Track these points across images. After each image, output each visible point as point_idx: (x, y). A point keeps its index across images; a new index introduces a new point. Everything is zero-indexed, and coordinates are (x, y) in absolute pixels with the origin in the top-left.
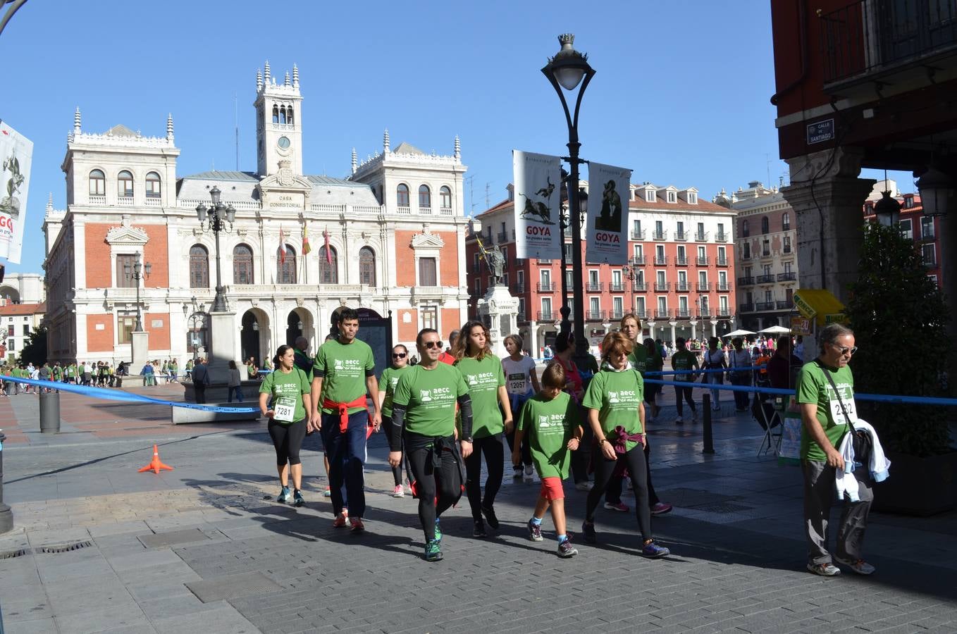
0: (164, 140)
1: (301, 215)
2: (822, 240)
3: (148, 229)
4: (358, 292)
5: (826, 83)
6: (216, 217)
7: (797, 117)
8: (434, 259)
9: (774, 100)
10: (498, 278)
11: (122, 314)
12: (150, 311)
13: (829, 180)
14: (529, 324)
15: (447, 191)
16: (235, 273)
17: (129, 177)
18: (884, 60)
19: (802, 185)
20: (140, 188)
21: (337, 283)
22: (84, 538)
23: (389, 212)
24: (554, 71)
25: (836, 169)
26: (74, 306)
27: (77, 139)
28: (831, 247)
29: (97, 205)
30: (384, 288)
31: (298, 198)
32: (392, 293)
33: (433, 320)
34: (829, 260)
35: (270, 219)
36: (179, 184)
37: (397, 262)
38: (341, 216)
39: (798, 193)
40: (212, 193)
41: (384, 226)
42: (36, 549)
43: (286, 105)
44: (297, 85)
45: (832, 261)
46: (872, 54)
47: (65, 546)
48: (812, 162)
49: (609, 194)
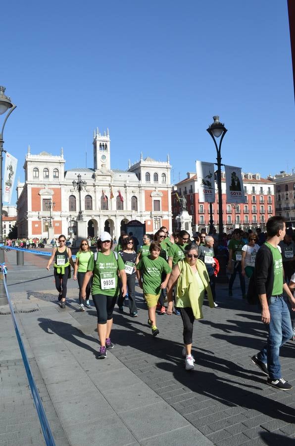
0: (60, 157)
1: (110, 184)
3: (54, 189)
4: (131, 213)
6: (80, 185)
8: (159, 201)
10: (184, 208)
11: (44, 221)
12: (55, 220)
14: (195, 226)
15: (164, 175)
16: (85, 206)
17: (47, 170)
20: (51, 174)
21: (123, 210)
22: (36, 307)
23: (142, 183)
24: (211, 130)
26: (27, 218)
27: (29, 157)
29: (36, 181)
30: (140, 212)
31: (109, 178)
32: (144, 213)
33: (159, 224)
35: (98, 186)
36: (65, 173)
37: (146, 201)
38: (125, 185)
40: (78, 176)
41: (141, 188)
42: (19, 312)
43: (104, 143)
44: (108, 136)
47: (29, 310)
49: (234, 177)
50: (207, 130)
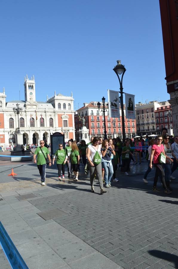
0: (2, 93)
1: (35, 111)
4: (49, 129)
6: (18, 111)
7: (172, 82)
8: (67, 121)
9: (166, 79)
10: (84, 125)
15: (70, 105)
16: (20, 124)
19: (174, 99)
21: (44, 127)
23: (56, 110)
24: (116, 69)
30: (55, 128)
31: (35, 107)
32: (57, 129)
33: (67, 135)
35: (28, 112)
36: (6, 104)
37: (58, 122)
38: (45, 111)
39: (172, 101)
40: (17, 105)
41: (55, 113)
43: (32, 85)
44: (34, 80)
48: (176, 93)
49: (130, 101)
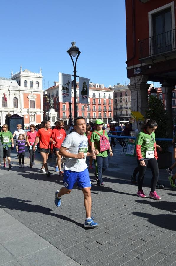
2: (137, 99)
4: (13, 110)
5: (140, 58)
7: (132, 67)
8: (34, 101)
9: (126, 62)
10: (52, 107)
13: (140, 83)
15: (38, 83)
18: (154, 53)
19: (133, 85)
21: (7, 107)
23: (22, 88)
24: (70, 52)
25: (141, 81)
28: (140, 101)
30: (20, 109)
32: (23, 110)
33: (34, 118)
34: (139, 104)
37: (24, 101)
38: (9, 89)
39: (132, 87)
41: (20, 92)
45: (140, 105)
46: (151, 52)
48: (135, 79)
49: (84, 85)
50: (68, 51)
